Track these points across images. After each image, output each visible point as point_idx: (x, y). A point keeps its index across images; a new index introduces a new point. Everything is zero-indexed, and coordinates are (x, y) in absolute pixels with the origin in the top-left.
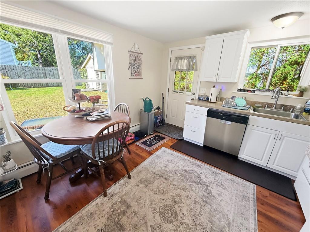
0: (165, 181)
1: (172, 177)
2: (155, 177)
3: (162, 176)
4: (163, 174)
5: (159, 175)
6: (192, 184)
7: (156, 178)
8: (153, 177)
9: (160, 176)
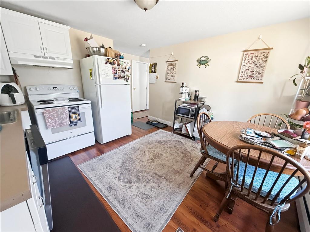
0: (157, 172)
1: (149, 176)
2: (167, 176)
3: (159, 176)
4: (158, 179)
5: (163, 178)
6: (133, 169)
7: (165, 175)
8: (168, 177)
9: (162, 176)
